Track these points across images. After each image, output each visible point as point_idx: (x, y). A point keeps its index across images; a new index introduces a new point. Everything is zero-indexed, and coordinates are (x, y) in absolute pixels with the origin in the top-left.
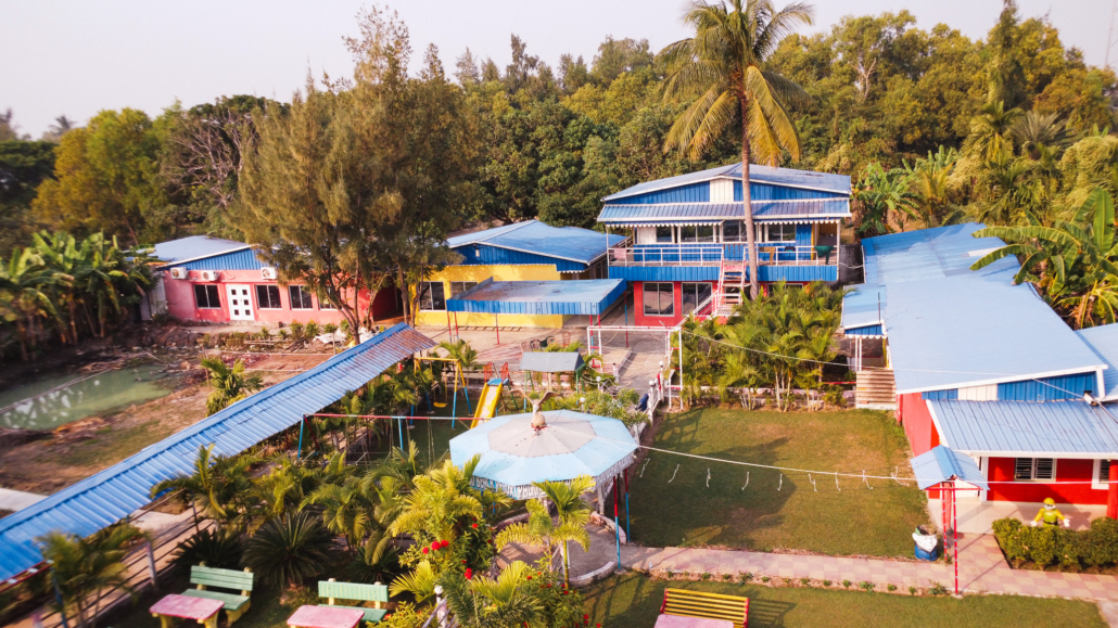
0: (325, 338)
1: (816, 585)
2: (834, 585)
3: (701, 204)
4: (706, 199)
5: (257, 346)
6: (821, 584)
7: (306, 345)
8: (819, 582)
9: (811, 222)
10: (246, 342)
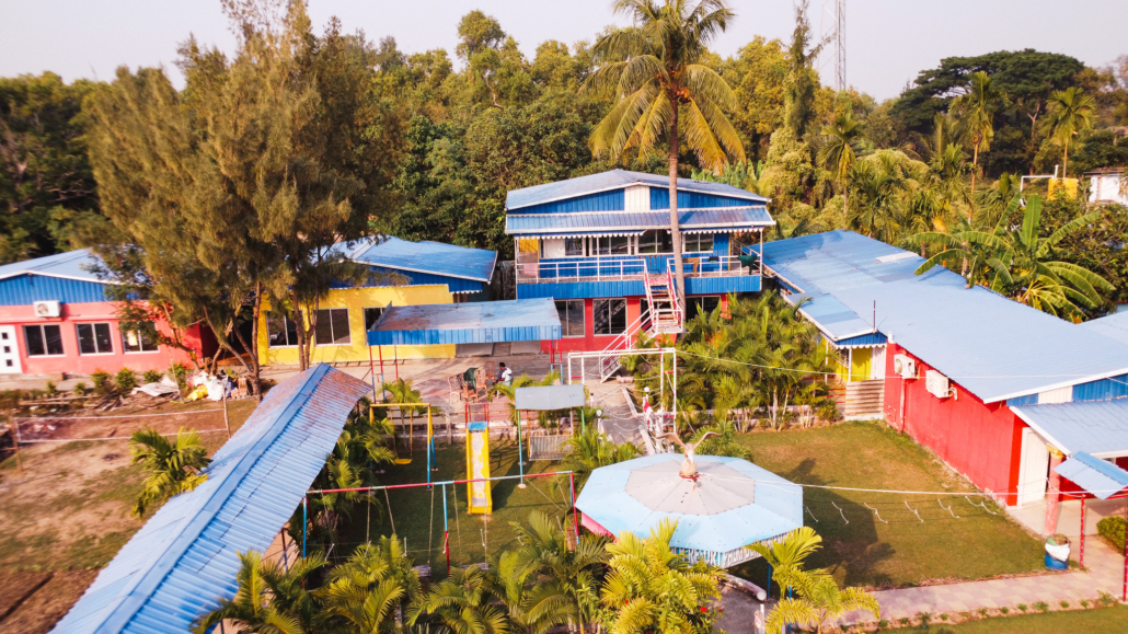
0: (151, 389)
1: (994, 614)
2: (1012, 611)
3: (616, 212)
4: (621, 207)
5: (42, 407)
6: (999, 612)
7: (124, 401)
8: (995, 610)
9: (730, 231)
10: (23, 403)
